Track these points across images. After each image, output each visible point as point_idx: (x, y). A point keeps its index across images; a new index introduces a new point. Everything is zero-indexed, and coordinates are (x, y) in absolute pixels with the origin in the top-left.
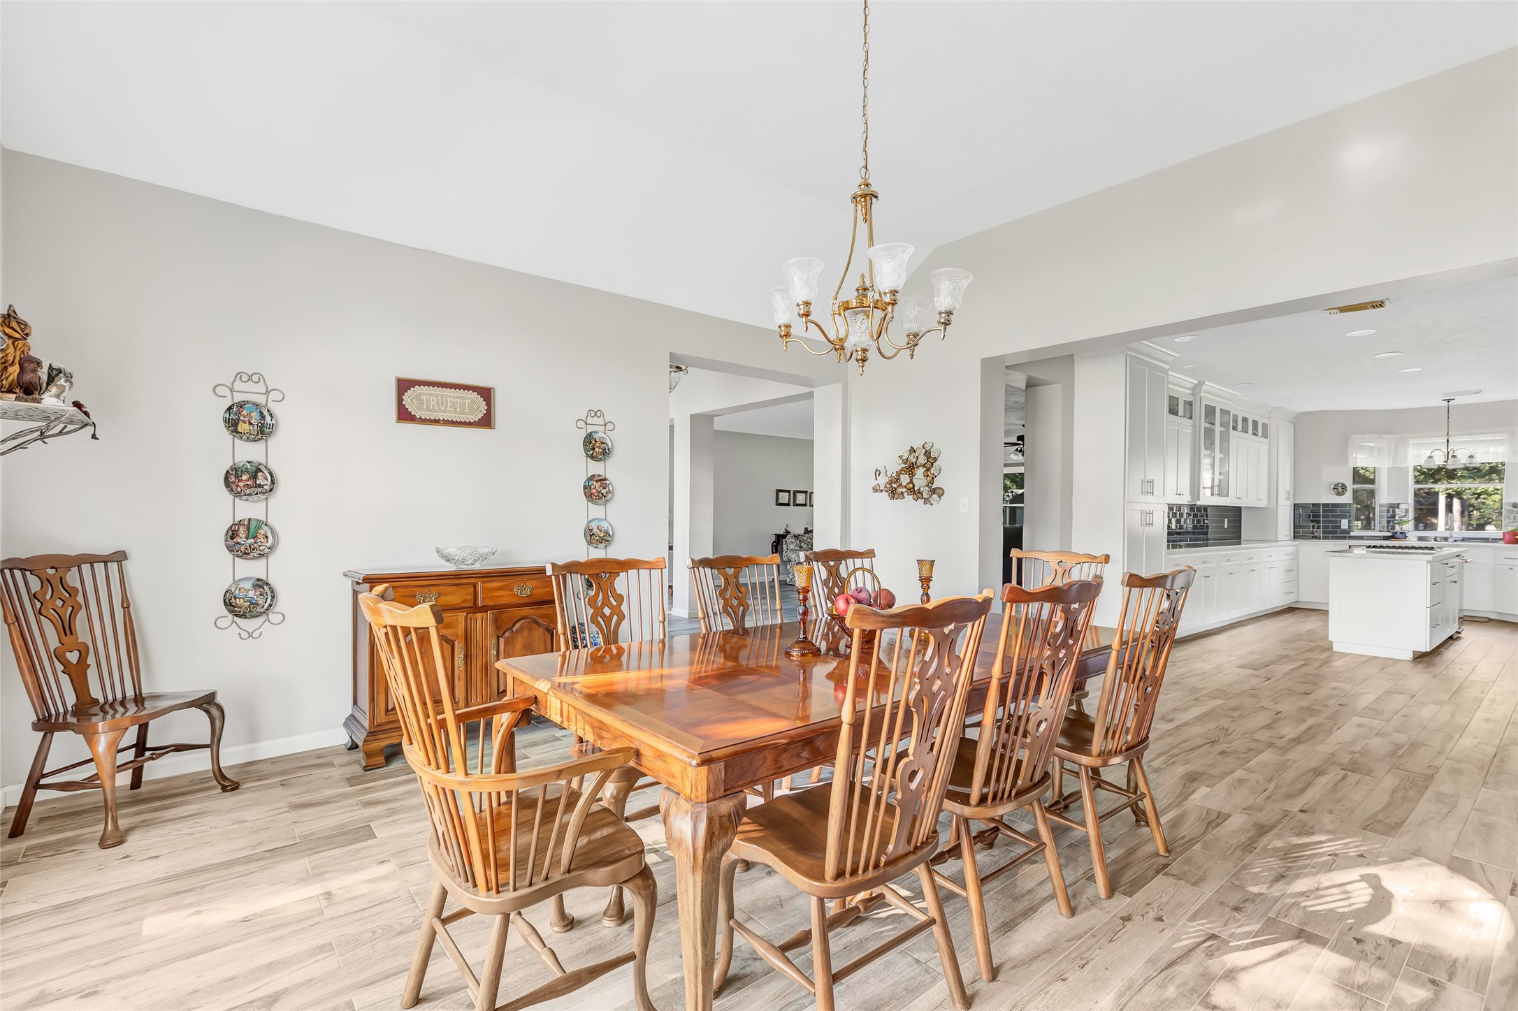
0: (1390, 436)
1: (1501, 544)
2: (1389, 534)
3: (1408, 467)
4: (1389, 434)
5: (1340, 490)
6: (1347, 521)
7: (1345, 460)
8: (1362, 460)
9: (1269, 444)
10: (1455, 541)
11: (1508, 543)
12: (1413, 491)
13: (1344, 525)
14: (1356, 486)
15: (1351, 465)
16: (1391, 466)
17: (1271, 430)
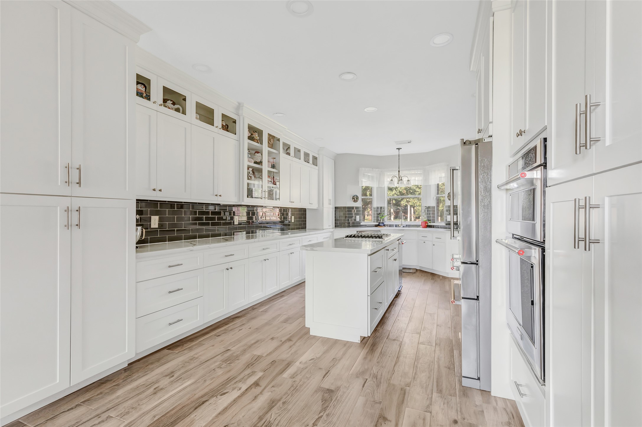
0: (377, 170)
1: (421, 229)
2: (377, 224)
3: (385, 187)
4: (377, 169)
5: (356, 199)
6: (359, 216)
7: (357, 182)
8: (365, 183)
9: (319, 170)
10: (404, 227)
11: (423, 228)
12: (387, 200)
13: (358, 219)
14: (363, 197)
15: (360, 185)
16: (377, 186)
17: (319, 161)
